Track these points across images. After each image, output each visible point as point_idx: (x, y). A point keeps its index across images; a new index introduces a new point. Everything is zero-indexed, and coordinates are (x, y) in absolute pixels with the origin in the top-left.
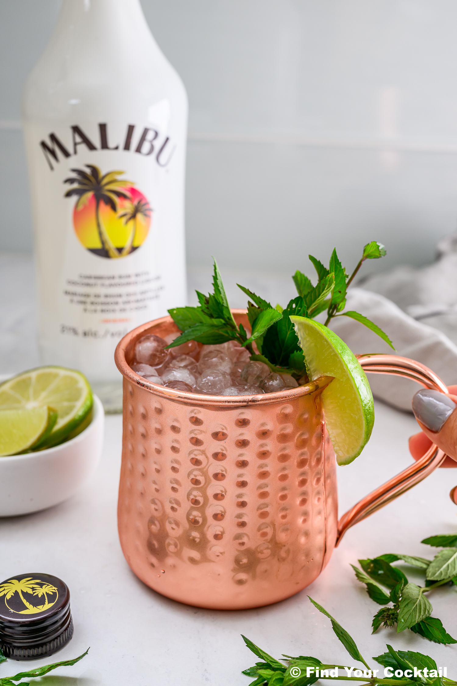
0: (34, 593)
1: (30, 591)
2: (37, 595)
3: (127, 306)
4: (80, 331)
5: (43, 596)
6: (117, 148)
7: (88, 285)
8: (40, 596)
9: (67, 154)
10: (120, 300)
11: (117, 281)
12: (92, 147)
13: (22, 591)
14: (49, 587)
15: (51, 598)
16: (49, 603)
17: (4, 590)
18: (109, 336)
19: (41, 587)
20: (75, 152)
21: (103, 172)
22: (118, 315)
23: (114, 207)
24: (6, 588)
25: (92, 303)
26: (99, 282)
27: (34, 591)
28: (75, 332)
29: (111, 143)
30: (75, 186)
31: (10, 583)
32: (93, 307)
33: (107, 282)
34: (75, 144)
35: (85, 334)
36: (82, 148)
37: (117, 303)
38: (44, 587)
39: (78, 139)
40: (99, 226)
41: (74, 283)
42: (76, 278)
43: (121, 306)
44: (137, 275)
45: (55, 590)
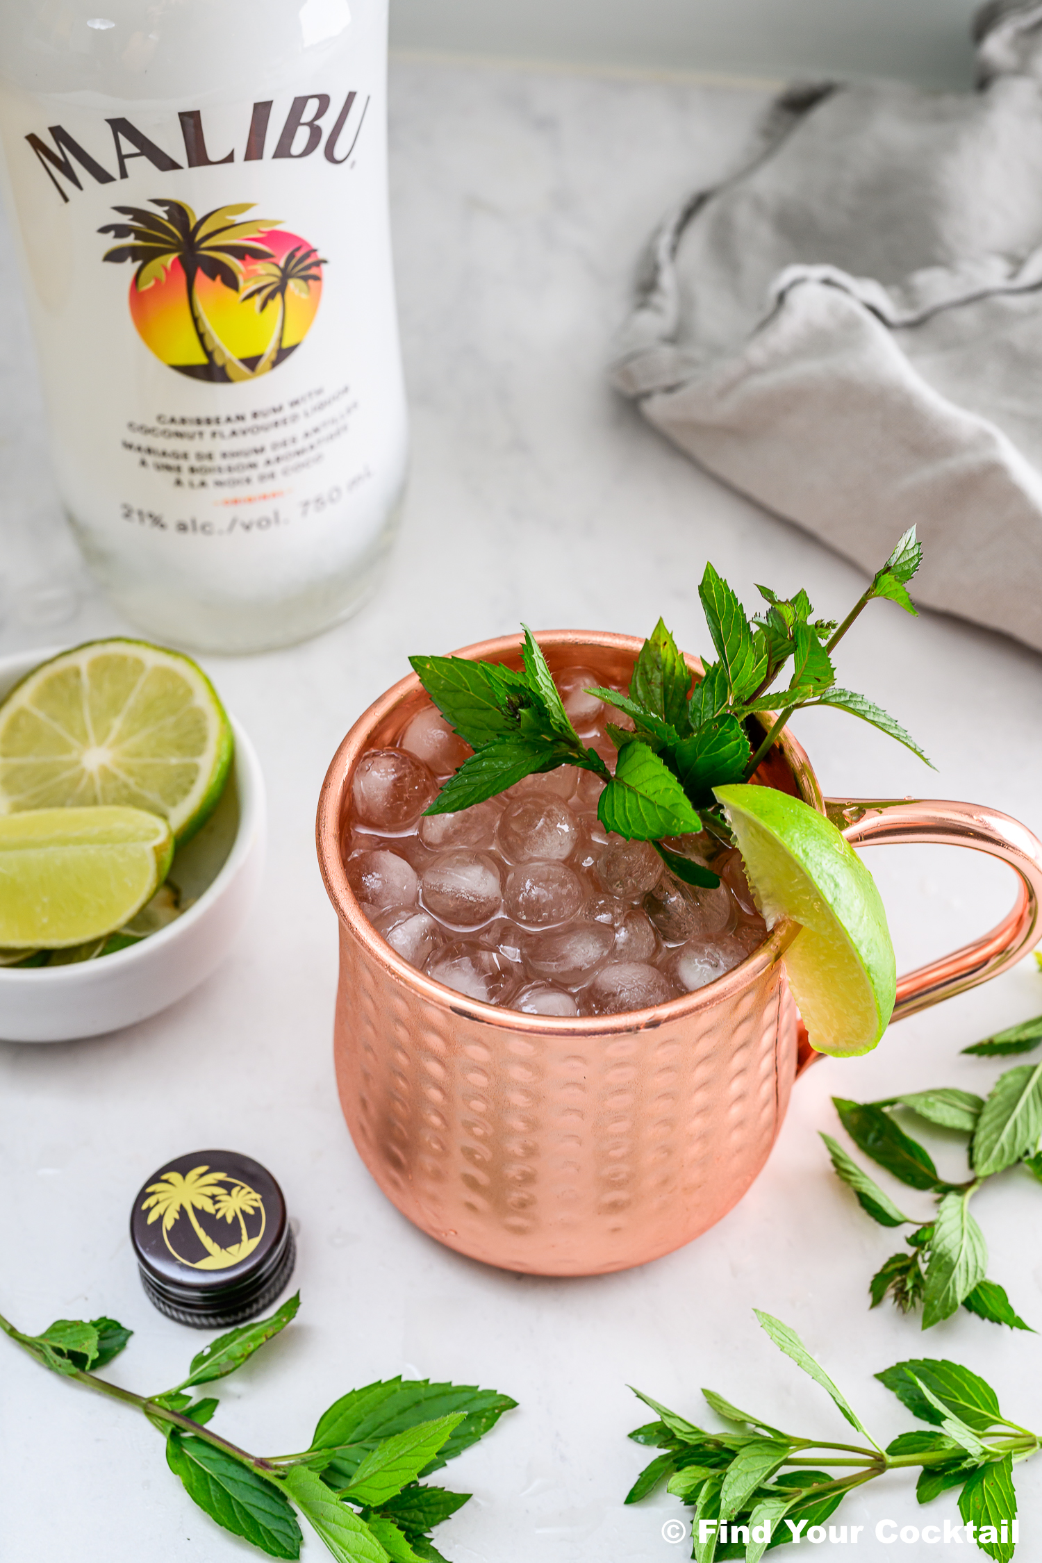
0: (217, 1211)
1: (210, 1208)
2: (224, 1217)
3: (277, 468)
4: (170, 521)
5: (236, 1218)
6: (230, 159)
7: (179, 435)
8: (229, 1220)
9: (103, 177)
10: (260, 459)
11: (249, 422)
12: (164, 163)
13: (194, 1208)
14: (244, 1192)
15: (253, 1221)
16: (250, 1237)
17: (158, 1203)
18: (238, 529)
19: (229, 1194)
20: (124, 175)
21: (197, 212)
22: (256, 489)
23: (231, 281)
24: (160, 1197)
25: (192, 470)
26: (207, 430)
27: (217, 1206)
28: (157, 521)
29: (215, 150)
30: (130, 240)
31: (166, 1181)
32: (197, 478)
33: (226, 428)
34: (122, 158)
35: (182, 527)
36: (140, 166)
37: (253, 466)
38: (235, 1191)
39: (128, 147)
40: (196, 320)
41: (149, 431)
42: (152, 423)
43: (262, 469)
44: (295, 403)
45: (256, 1200)
